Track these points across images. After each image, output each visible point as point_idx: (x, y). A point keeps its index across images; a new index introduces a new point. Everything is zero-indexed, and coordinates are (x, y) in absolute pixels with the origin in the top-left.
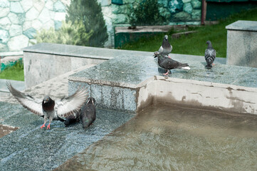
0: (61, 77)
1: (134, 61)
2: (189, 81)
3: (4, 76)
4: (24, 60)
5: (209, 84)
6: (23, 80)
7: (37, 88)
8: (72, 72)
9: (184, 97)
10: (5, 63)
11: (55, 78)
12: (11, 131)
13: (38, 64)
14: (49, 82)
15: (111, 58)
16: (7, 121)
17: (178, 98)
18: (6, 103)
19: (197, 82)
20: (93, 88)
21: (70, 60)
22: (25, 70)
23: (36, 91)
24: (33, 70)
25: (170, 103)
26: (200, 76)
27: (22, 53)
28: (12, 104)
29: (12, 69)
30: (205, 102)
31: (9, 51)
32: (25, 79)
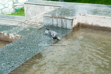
0: (40, 14)
1: (71, 7)
2: (95, 16)
3: (16, 14)
4: (25, 7)
5: (104, 17)
6: (24, 16)
7: (30, 19)
8: (45, 12)
9: (93, 23)
10: (17, 9)
11: (38, 15)
12: (20, 38)
13: (31, 9)
14: (36, 16)
15: (61, 6)
16: (18, 34)
17: (90, 23)
18: (17, 26)
19: (98, 16)
20: (54, 19)
21: (44, 7)
22: (25, 11)
23: (30, 20)
24: (28, 12)
25: (86, 25)
26: (99, 14)
27: (24, 4)
28: (20, 26)
29: (20, 11)
30: (102, 25)
31: (18, 3)
32: (25, 15)
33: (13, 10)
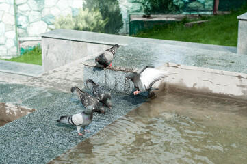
0: (77, 62)
1: (148, 48)
2: (200, 68)
3: (23, 59)
4: (42, 45)
5: (220, 72)
6: (41, 64)
7: (54, 72)
8: (88, 58)
9: (195, 85)
10: (24, 48)
11: (72, 63)
12: (29, 113)
13: (55, 49)
14: (67, 66)
15: (125, 45)
16: (25, 103)
17: (189, 85)
18: (25, 86)
19: (208, 69)
20: (108, 74)
21: (86, 45)
22: (43, 55)
23: (53, 75)
24: (50, 55)
25: (181, 90)
26: (211, 64)
27: (40, 38)
28: (30, 87)
29: (30, 54)
30: (216, 89)
31: (28, 36)
32: (43, 64)
33: (15, 50)
